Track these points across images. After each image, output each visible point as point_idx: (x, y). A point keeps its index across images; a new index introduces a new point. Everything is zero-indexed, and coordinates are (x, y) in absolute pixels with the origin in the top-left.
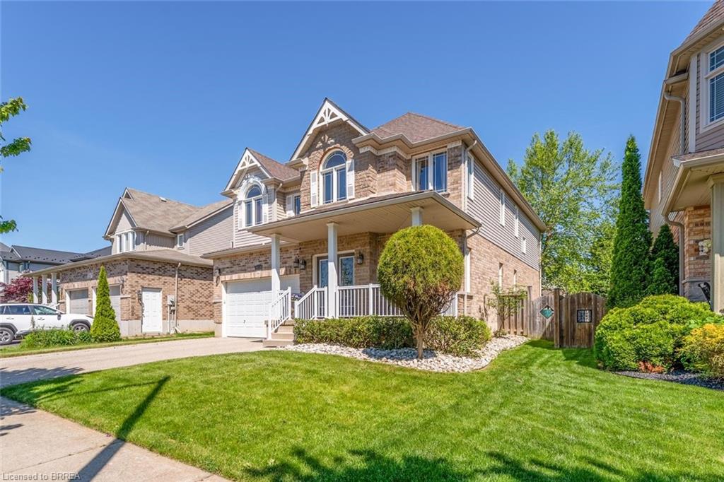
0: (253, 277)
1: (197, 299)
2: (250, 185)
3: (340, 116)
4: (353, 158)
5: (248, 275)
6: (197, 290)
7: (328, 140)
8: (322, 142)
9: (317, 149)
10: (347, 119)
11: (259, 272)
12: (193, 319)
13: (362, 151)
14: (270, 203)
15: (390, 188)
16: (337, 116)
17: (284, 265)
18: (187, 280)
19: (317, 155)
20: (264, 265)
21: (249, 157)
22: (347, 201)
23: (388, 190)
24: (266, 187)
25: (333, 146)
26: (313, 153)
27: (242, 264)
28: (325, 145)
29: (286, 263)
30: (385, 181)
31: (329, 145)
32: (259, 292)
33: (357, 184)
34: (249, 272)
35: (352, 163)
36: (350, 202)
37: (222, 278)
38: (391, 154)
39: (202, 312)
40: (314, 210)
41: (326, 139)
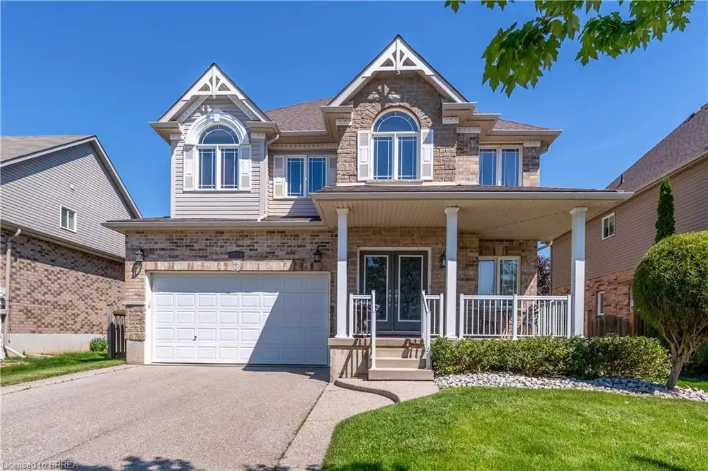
0: (222, 268)
1: (41, 297)
2: (210, 124)
3: (420, 66)
4: (431, 128)
5: (212, 266)
6: (41, 281)
7: (389, 93)
8: (378, 93)
9: (371, 101)
10: (431, 73)
11: (239, 262)
12: (34, 332)
13: (445, 121)
14: (256, 159)
15: (471, 177)
16: (415, 65)
17: (292, 256)
18: (26, 261)
19: (370, 110)
20: (247, 253)
21: (218, 79)
22: (421, 183)
23: (468, 179)
24: (249, 134)
25: (398, 104)
26: (362, 104)
27: (196, 246)
28: (383, 100)
29: (294, 253)
30: (465, 166)
31: (391, 101)
32: (228, 292)
33: (437, 163)
34: (216, 260)
35: (430, 134)
36: (424, 184)
37: (149, 265)
38: (472, 136)
39: (48, 319)
40: (363, 184)
41: (386, 92)
